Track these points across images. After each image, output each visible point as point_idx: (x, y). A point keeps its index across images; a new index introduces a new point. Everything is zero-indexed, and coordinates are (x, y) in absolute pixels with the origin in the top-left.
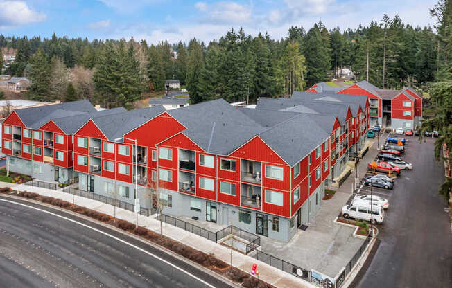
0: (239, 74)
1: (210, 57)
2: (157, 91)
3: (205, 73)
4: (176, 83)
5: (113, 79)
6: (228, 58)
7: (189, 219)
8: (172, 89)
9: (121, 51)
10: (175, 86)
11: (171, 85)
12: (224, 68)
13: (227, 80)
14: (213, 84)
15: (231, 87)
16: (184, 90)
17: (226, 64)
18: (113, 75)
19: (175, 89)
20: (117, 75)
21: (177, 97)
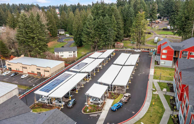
0: (108, 32)
1: (89, 21)
2: (53, 37)
3: (87, 31)
4: (63, 31)
5: (30, 39)
6: (100, 21)
8: (60, 34)
9: (32, 19)
10: (62, 33)
11: (60, 33)
12: (97, 27)
13: (100, 35)
14: (91, 38)
15: (103, 39)
16: (68, 35)
17: (99, 25)
18: (30, 36)
19: (62, 35)
20: (32, 36)
21: (65, 40)
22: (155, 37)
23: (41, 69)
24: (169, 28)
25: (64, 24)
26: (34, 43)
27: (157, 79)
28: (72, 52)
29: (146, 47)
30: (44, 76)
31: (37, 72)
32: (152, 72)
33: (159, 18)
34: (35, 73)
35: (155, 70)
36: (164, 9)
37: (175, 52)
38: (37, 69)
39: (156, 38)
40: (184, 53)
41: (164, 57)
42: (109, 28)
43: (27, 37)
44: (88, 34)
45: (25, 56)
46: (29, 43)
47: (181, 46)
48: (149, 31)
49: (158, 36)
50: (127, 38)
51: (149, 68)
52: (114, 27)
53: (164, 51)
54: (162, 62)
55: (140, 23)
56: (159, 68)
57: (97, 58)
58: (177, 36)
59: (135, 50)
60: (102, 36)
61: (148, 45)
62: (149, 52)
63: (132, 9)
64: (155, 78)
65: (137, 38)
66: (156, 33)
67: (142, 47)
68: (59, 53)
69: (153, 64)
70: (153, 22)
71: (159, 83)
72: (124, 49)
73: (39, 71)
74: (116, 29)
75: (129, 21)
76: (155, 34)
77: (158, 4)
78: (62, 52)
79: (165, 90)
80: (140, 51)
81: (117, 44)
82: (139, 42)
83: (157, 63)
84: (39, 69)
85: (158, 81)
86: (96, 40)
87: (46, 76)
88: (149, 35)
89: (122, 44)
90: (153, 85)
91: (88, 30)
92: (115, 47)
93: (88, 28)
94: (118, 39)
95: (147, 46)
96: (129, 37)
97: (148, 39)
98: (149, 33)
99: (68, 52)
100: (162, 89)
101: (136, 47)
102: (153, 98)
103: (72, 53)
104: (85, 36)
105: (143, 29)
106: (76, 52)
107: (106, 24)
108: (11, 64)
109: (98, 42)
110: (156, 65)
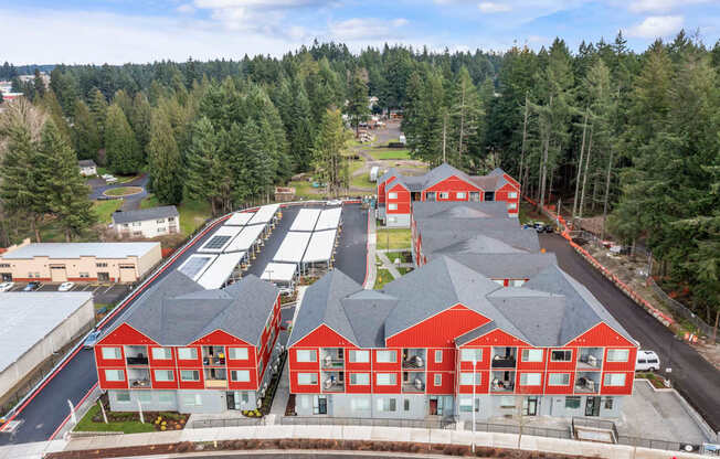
0: (258, 162)
3: (199, 163)
4: (90, 165)
5: (49, 192)
6: (232, 135)
7: (501, 420)
8: (85, 177)
10: (90, 171)
12: (227, 151)
13: (236, 171)
14: (214, 180)
15: (245, 181)
16: (110, 178)
17: (231, 145)
18: (48, 184)
19: (90, 177)
20: (57, 183)
21: (111, 193)
22: (370, 168)
23: (110, 263)
24: (405, 142)
25: (87, 142)
26: (63, 203)
27: (383, 248)
28: (166, 220)
29: (352, 194)
30: (119, 279)
31: (99, 274)
32: (372, 239)
33: (376, 111)
34: (91, 276)
35: (377, 237)
36: (386, 86)
37: (413, 194)
38: (99, 265)
39: (374, 171)
40: (430, 196)
41: (392, 207)
42: (261, 153)
43: (42, 188)
44: (204, 169)
45: (32, 241)
46: (50, 204)
47: (423, 182)
48: (356, 152)
49: (376, 165)
50: (299, 176)
51: (367, 233)
52: (271, 148)
53: (392, 196)
54: (391, 219)
55: (333, 136)
56: (386, 231)
57: (247, 225)
58: (418, 162)
59: (329, 202)
60: (243, 171)
61: (357, 187)
62: (360, 204)
63: (303, 96)
64: (378, 247)
65: (330, 173)
66: (372, 157)
67: (344, 192)
68: (130, 225)
69: (372, 226)
70: (360, 123)
71: (387, 254)
72: (301, 202)
73: (104, 270)
74: (275, 152)
75: (301, 130)
76: (370, 160)
77: (368, 69)
78: (136, 223)
79: (397, 261)
80: (340, 202)
81: (279, 190)
82: (336, 182)
83: (381, 222)
84: (105, 265)
85: (386, 251)
86: (226, 185)
87: (125, 280)
88: (357, 163)
89: (293, 191)
90: (377, 257)
91: (203, 159)
92: (274, 199)
93: (202, 155)
94: (282, 177)
95: (356, 190)
96: (305, 172)
97: (354, 174)
98: (357, 158)
99: (154, 221)
100: (393, 262)
101: (328, 195)
102: (378, 276)
103: (166, 224)
104: (196, 176)
105: (340, 151)
106: (177, 219)
107: (249, 142)
108: (12, 263)
109: (232, 188)
110: (380, 227)
